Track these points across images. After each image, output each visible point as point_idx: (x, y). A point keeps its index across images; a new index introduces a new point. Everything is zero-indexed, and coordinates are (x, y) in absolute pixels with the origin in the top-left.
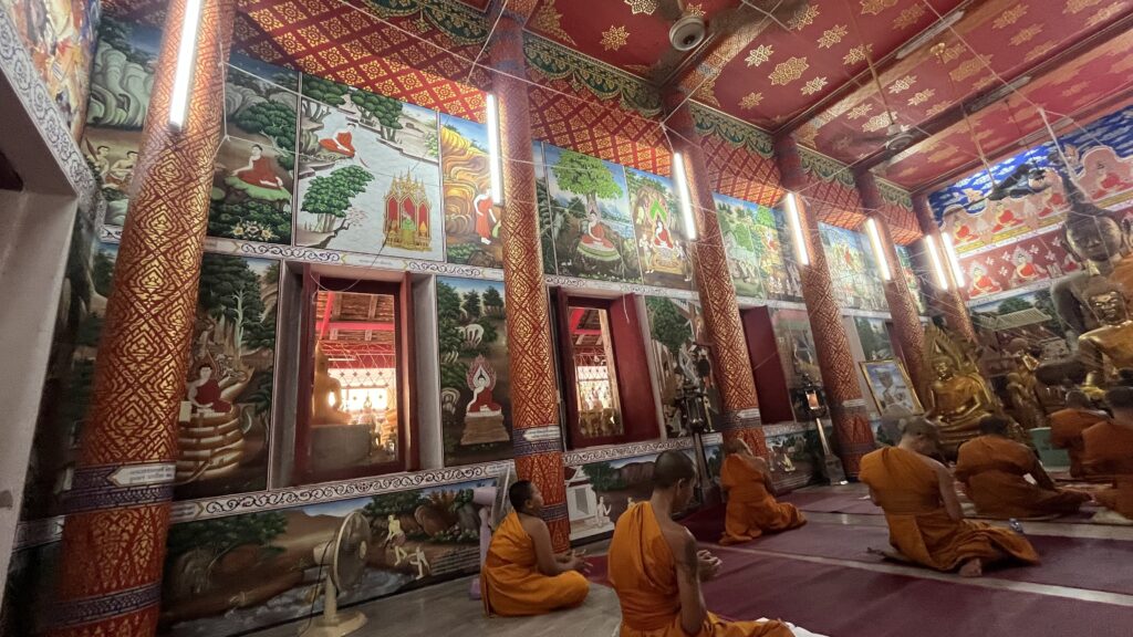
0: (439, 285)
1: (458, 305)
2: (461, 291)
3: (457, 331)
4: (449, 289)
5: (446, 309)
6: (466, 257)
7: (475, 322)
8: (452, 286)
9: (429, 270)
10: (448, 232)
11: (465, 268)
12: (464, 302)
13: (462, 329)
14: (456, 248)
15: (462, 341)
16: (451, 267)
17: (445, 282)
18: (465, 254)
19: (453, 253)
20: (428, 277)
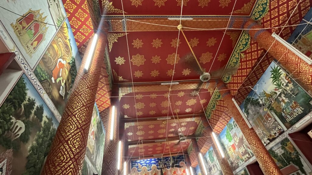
0: (21, 79)
1: (23, 102)
2: (30, 94)
3: (11, 119)
4: (25, 87)
5: (15, 98)
6: (43, 79)
7: (23, 121)
8: (27, 87)
9: (22, 66)
10: (43, 58)
11: (39, 83)
12: (26, 102)
13: (14, 120)
14: (41, 70)
15: (9, 129)
16: (33, 76)
17: (25, 81)
18: (42, 77)
19: (39, 70)
20: (19, 69)
